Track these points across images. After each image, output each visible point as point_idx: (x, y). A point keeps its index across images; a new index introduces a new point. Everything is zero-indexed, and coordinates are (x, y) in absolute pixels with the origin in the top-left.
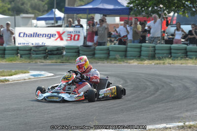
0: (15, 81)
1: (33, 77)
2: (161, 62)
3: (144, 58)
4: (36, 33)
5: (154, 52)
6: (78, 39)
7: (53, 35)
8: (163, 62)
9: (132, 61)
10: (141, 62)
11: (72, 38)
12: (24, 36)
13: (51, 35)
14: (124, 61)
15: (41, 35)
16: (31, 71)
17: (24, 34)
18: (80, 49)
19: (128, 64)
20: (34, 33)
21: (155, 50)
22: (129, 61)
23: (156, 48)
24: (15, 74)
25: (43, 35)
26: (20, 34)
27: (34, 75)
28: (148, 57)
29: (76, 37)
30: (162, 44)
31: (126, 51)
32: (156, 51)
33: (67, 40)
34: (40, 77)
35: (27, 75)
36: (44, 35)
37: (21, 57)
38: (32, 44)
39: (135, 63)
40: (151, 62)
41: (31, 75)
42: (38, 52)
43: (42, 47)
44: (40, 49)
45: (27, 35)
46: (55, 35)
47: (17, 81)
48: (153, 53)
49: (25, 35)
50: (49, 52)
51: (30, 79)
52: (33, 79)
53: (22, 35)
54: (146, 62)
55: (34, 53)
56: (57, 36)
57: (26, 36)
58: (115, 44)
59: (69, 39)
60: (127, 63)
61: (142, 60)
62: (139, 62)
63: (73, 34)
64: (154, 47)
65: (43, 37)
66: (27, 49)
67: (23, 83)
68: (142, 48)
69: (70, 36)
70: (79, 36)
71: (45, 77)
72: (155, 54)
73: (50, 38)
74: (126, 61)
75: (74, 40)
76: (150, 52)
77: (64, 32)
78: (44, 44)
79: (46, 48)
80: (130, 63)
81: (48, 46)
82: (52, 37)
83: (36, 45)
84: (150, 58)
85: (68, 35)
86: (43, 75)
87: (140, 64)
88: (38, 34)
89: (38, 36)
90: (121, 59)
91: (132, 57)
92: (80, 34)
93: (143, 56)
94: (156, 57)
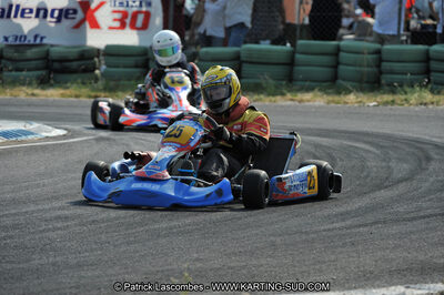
1: (2, 140)
2: (399, 98)
3: (348, 85)
4: (18, 6)
5: (379, 66)
6: (145, 26)
7: (68, 10)
8: (403, 97)
9: (308, 96)
10: (336, 98)
11: (128, 21)
13: (61, 10)
14: (283, 94)
15: (31, 11)
19: (296, 103)
20: (11, 6)
21: (381, 60)
22: (300, 96)
23: (384, 56)
25: (39, 10)
27: (4, 134)
28: (360, 81)
29: (140, 18)
31: (291, 62)
32: (385, 65)
33: (111, 28)
34: (24, 138)
36: (42, 12)
38: (6, 39)
39: (315, 100)
40: (363, 97)
42: (21, 65)
43: (34, 50)
44: (30, 53)
46: (75, 12)
48: (375, 70)
50: (56, 65)
52: (2, 144)
54: (352, 97)
56: (80, 15)
59: (117, 24)
60: (292, 100)
61: (339, 93)
62: (330, 98)
63: (130, 10)
64: (378, 52)
65: (37, 16)
68: (342, 54)
69: (118, 16)
70: (148, 15)
71: (40, 140)
72: (381, 73)
73: (59, 21)
74: (289, 96)
75: (133, 26)
76: (366, 69)
77: (102, 4)
78: (42, 38)
79: (48, 53)
80: (301, 101)
81: (52, 46)
82: (66, 17)
83: (18, 42)
84: (365, 85)
85: (115, 12)
86: (32, 134)
87: (333, 105)
88: (24, 10)
89: (22, 16)
90: (276, 87)
91: (307, 83)
92: (152, 10)
93: (344, 80)
94: (383, 81)
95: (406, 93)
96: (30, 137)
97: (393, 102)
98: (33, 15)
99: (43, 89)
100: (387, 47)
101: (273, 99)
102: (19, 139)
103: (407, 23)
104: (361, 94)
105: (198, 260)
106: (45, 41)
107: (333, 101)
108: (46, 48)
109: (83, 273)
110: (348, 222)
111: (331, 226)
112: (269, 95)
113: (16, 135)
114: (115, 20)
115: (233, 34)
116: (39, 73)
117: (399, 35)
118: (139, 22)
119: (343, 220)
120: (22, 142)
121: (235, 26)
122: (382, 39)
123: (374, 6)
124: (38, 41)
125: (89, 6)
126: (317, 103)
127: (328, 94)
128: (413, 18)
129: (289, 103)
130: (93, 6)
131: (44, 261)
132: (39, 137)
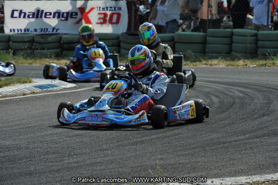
0: (6, 96)
1: (39, 90)
2: (269, 62)
3: (239, 55)
4: (43, 11)
5: (256, 44)
6: (118, 22)
7: (72, 13)
8: (272, 62)
9: (215, 62)
10: (232, 63)
11: (108, 18)
12: (20, 17)
13: (68, 13)
14: (200, 61)
15: (50, 14)
16: (34, 80)
17: (21, 12)
18: (121, 38)
19: (209, 66)
20: (38, 11)
21: (257, 40)
22: (210, 62)
23: (260, 37)
24: (6, 85)
25: (55, 13)
26: (13, 11)
27: (40, 87)
28: (246, 53)
29: (115, 17)
30: (269, 29)
31: (204, 42)
32: (260, 43)
33: (97, 23)
34: (51, 89)
35: (28, 85)
36: (57, 14)
37: (14, 54)
38: (36, 30)
39: (220, 64)
40: (247, 62)
41: (36, 87)
42: (44, 46)
43: (53, 37)
44: (50, 39)
45: (25, 13)
46: (76, 14)
47: (11, 96)
48: (254, 45)
49: (23, 15)
50: (66, 46)
51: (34, 93)
52: (39, 93)
53: (16, 14)
54: (241, 62)
55: (38, 46)
56: (79, 16)
57: (24, 17)
58: (183, 30)
59: (102, 21)
60: (206, 64)
61: (233, 59)
62: (229, 63)
63: (109, 13)
64: (256, 35)
65: (54, 17)
66: (26, 40)
67: (21, 100)
68: (234, 37)
69: (102, 16)
70: (119, 15)
71: (61, 90)
72: (257, 47)
73: (67, 19)
74: (204, 62)
75: (111, 22)
76: (248, 45)
77: (92, 9)
78: (57, 30)
79: (61, 38)
80: (211, 65)
81: (63, 34)
82: (71, 17)
83: (43, 33)
84: (248, 55)
85: (100, 14)
86: (56, 86)
87: (230, 67)
88: (46, 13)
89: (45, 17)
90: (196, 57)
91: (215, 54)
92: (121, 12)
93: (236, 52)
94: (259, 53)
95: (273, 59)
96: (55, 88)
97: (265, 64)
98: (52, 16)
99: (58, 60)
100: (261, 32)
101: (195, 64)
102: (49, 89)
103: (272, 18)
104: (246, 61)
105: (161, 159)
106: (59, 32)
107: (231, 65)
108: (59, 36)
109: (94, 168)
110: (247, 136)
111: (237, 138)
112: (192, 62)
113: (47, 87)
114: (100, 18)
115: (170, 26)
116: (55, 50)
117: (268, 25)
118: (114, 19)
119: (244, 135)
120: (50, 91)
121: (171, 21)
122: (258, 28)
123: (253, 8)
124: (54, 32)
125: (84, 10)
126: (221, 66)
127: (226, 60)
128: (275, 15)
129: (204, 66)
130: (87, 10)
131: (71, 161)
132: (60, 88)
